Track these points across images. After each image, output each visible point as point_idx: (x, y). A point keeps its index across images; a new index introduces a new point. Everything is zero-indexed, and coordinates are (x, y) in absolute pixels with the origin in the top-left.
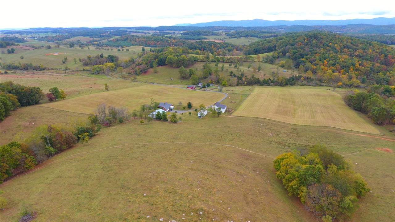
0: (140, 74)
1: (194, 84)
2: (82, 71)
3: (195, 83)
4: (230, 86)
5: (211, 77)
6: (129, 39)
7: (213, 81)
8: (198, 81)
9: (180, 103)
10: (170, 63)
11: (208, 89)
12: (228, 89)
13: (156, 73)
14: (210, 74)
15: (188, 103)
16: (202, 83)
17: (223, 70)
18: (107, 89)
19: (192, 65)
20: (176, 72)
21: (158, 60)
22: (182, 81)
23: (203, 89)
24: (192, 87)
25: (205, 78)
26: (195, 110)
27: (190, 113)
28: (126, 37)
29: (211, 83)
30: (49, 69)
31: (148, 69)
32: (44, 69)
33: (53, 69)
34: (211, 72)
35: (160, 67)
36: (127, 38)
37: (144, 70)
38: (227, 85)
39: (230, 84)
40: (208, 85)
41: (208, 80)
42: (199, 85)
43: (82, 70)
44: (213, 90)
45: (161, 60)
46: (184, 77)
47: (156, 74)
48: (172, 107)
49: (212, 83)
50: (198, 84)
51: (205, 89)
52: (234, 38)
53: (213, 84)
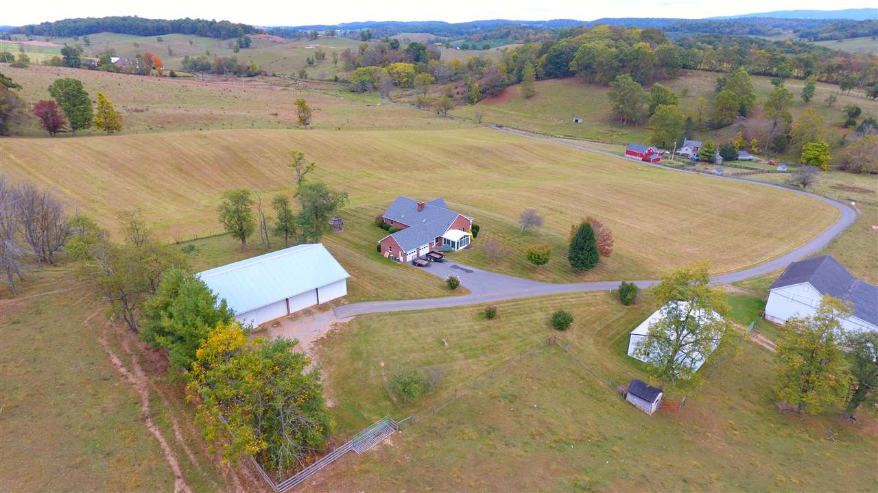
0: (479, 100)
1: (662, 145)
2: (331, 83)
3: (668, 142)
4: (843, 169)
5: (745, 125)
6: (514, 35)
7: (755, 141)
8: (680, 132)
9: (531, 220)
10: (587, 67)
11: (727, 170)
12: (840, 182)
13: (529, 97)
14: (743, 112)
15: (578, 223)
16: (698, 144)
17: (807, 100)
18: (304, 122)
19: (670, 79)
20: (601, 100)
21: (547, 58)
22: (614, 129)
23: (699, 166)
24: (650, 153)
25: (716, 126)
26: (615, 285)
27: (561, 322)
28: (507, 30)
29: (742, 148)
30: (266, 75)
31: (509, 85)
32: (256, 74)
33: (274, 75)
34: (752, 105)
35: (550, 83)
36: (509, 31)
37: (494, 87)
38: (825, 166)
39: (847, 163)
40: (729, 156)
41: (731, 136)
42: (683, 151)
43: (331, 80)
44: (752, 177)
45: (558, 56)
46: (625, 119)
47: (529, 103)
48: (454, 235)
49: (747, 148)
50: (680, 146)
51: (712, 168)
52: (828, 39)
53: (753, 153)
